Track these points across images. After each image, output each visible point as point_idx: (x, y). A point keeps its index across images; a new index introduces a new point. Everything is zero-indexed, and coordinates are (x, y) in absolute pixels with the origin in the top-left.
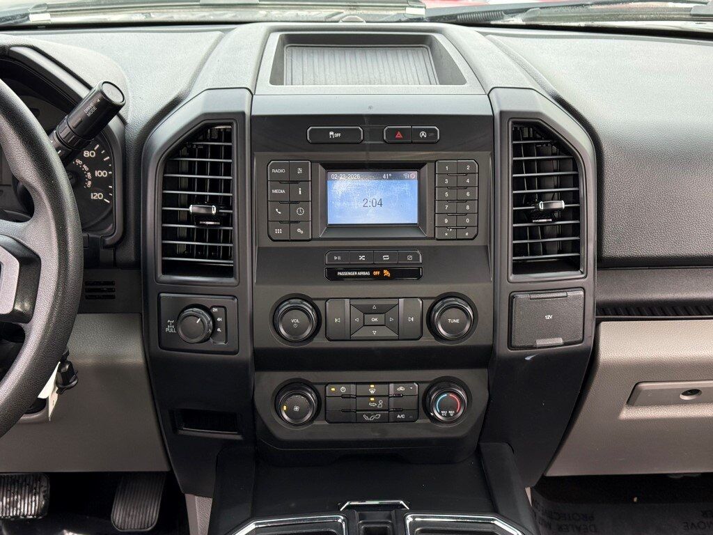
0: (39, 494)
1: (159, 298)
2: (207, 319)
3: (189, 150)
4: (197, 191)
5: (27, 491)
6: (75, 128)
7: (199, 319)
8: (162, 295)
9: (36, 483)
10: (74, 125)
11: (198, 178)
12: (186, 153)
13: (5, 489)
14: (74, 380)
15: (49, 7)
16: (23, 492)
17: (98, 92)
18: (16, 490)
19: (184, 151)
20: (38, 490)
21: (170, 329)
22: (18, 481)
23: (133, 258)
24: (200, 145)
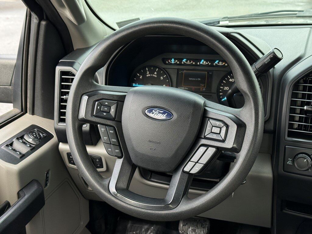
0: (205, 228)
1: (285, 148)
2: (310, 160)
3: (304, 81)
4: (307, 99)
5: (200, 225)
6: (258, 68)
7: (306, 160)
8: (287, 146)
9: (204, 222)
10: (258, 67)
11: (308, 94)
12: (302, 82)
13: (191, 223)
14: (245, 181)
15: (229, 18)
16: (199, 226)
17: (272, 53)
18: (196, 224)
19: (302, 81)
20: (205, 226)
21: (289, 163)
22: (197, 221)
23: (272, 128)
24: (310, 78)
